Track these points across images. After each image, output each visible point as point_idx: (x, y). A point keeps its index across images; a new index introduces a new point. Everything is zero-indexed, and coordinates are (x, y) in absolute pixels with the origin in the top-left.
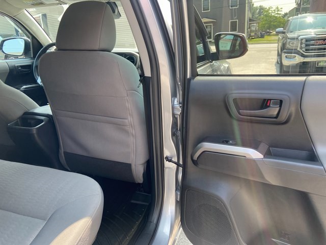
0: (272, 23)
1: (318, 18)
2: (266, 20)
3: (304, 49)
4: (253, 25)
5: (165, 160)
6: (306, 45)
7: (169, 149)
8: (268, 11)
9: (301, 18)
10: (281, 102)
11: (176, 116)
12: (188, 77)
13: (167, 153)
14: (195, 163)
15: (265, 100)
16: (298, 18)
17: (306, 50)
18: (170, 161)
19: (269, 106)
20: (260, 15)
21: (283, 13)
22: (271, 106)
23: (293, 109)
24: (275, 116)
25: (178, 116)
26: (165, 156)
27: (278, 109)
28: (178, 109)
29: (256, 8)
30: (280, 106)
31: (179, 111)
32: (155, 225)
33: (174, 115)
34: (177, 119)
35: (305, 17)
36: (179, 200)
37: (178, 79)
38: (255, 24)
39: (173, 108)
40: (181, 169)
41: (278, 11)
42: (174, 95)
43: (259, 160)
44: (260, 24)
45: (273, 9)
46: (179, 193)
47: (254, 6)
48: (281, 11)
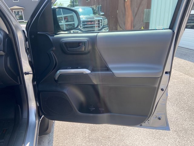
3: (82, 27)
6: (83, 25)
17: (83, 28)
30: (85, 46)
35: (78, 9)
41: (61, 5)
45: (58, 4)
48: (63, 6)
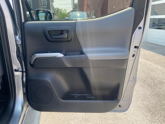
0: (63, 16)
1: (81, 14)
2: (61, 15)
4: (55, 16)
5: (14, 72)
7: (16, 65)
8: (61, 11)
9: (74, 13)
10: (68, 31)
11: (18, 46)
12: (23, 21)
13: (15, 67)
14: (32, 65)
15: (62, 31)
16: (73, 13)
18: (18, 71)
19: (64, 34)
20: (58, 12)
21: (67, 12)
22: (64, 33)
23: (73, 34)
24: (66, 38)
25: (20, 46)
26: (14, 69)
27: (67, 35)
28: (19, 41)
29: (56, 9)
30: (68, 33)
31: (20, 42)
32: (12, 109)
33: (17, 45)
34: (19, 47)
35: (76, 13)
36: (25, 92)
37: (17, 24)
38: (56, 16)
39: (16, 41)
40: (25, 74)
41: (65, 11)
42: (16, 34)
43: (62, 57)
44: (58, 16)
45: (63, 10)
46: (25, 88)
47: (54, 8)
48: (67, 11)
